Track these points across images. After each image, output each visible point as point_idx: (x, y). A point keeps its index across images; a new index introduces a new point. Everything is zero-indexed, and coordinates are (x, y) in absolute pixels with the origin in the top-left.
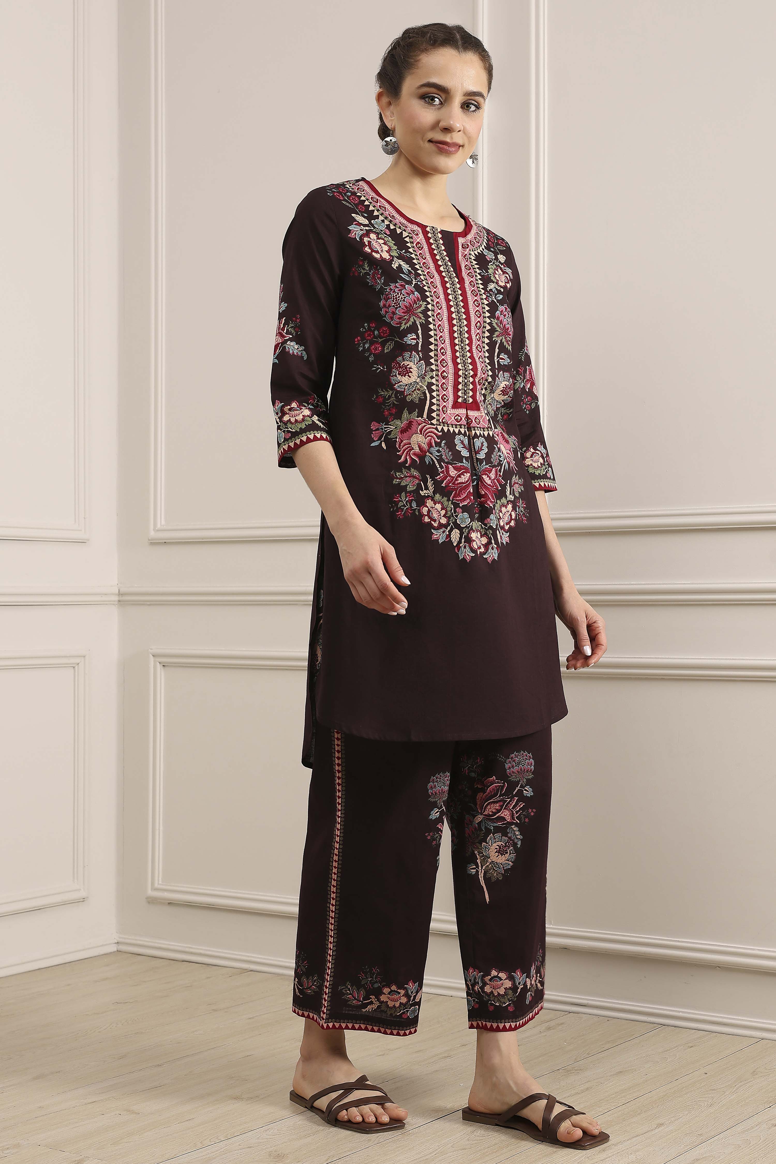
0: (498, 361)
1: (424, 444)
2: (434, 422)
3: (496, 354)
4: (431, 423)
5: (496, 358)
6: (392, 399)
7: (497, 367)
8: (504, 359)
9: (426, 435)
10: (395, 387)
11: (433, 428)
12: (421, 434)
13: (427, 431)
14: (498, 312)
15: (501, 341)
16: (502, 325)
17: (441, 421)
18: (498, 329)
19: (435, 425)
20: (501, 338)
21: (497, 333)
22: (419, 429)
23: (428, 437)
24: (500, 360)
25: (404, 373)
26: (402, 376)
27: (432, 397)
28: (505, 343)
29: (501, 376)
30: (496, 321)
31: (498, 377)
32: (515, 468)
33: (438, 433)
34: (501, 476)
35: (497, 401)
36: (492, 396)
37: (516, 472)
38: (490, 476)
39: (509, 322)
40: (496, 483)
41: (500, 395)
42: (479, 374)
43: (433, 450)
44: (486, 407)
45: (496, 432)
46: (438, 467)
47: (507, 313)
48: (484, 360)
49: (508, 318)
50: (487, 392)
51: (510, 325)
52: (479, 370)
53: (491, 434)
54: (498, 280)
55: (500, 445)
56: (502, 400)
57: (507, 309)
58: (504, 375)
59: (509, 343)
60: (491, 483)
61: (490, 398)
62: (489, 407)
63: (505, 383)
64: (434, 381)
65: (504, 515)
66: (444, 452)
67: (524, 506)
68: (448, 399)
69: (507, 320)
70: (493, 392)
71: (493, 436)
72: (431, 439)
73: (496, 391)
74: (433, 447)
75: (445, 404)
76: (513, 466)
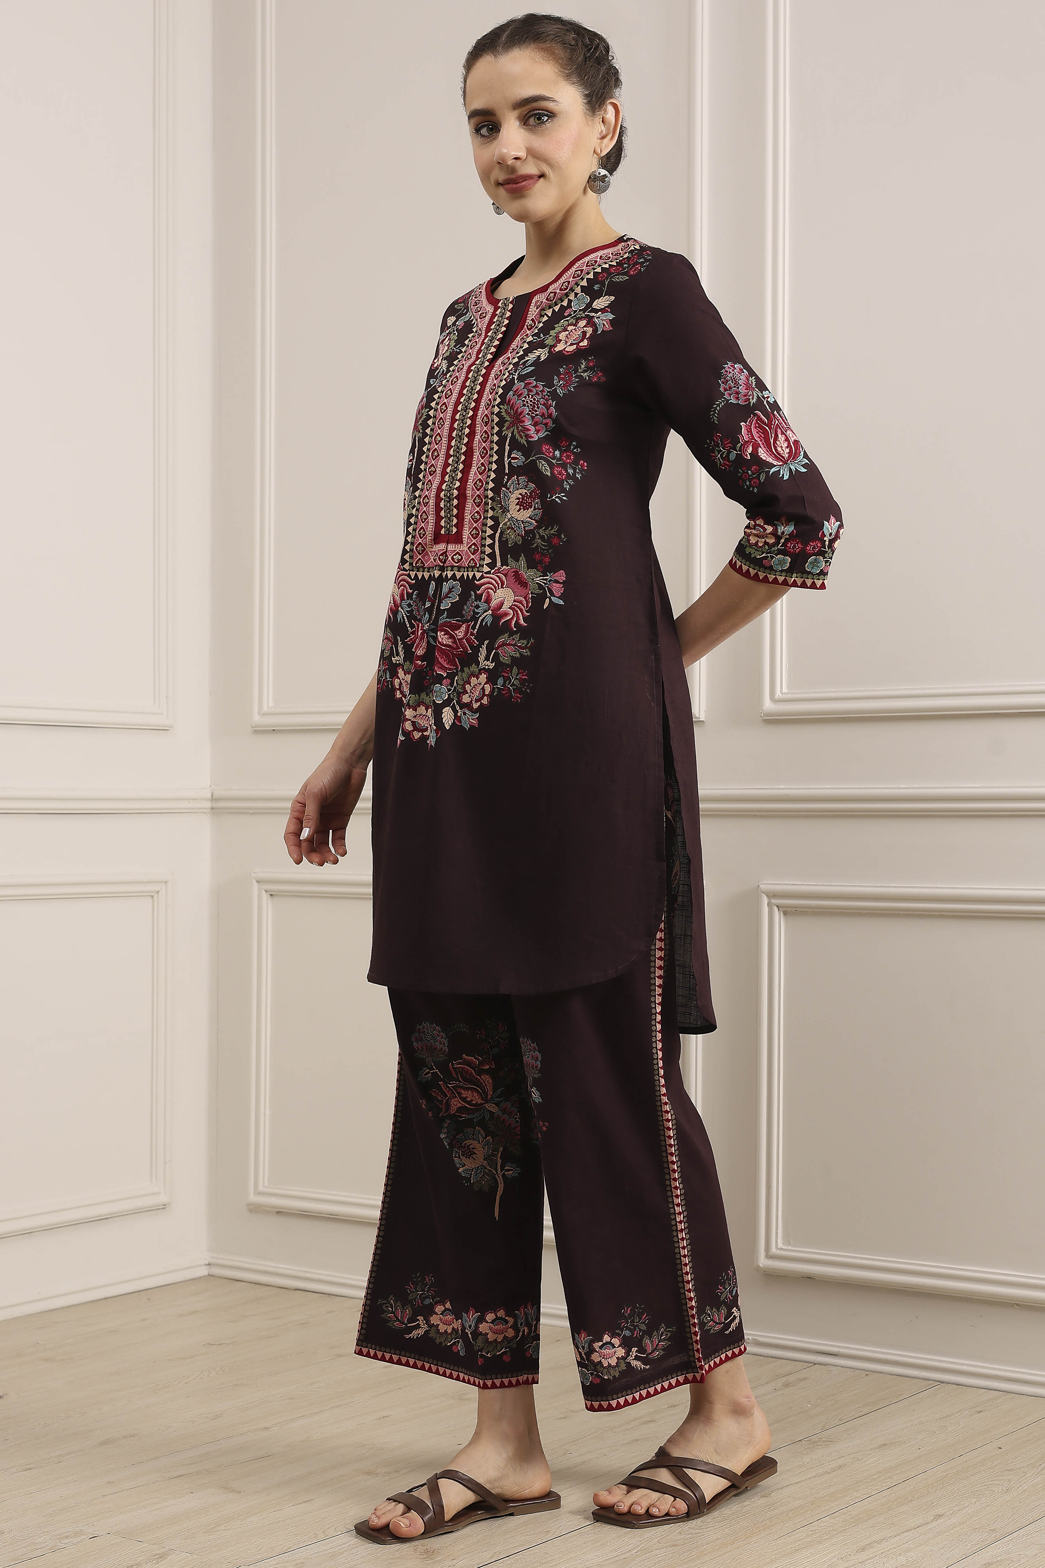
0: (510, 463)
1: (398, 596)
2: (407, 566)
3: (506, 454)
4: (403, 568)
5: (506, 459)
7: (507, 471)
8: (518, 458)
9: (399, 584)
11: (405, 575)
12: (396, 584)
13: (400, 579)
14: (510, 394)
15: (512, 433)
16: (513, 410)
17: (414, 565)
18: (509, 418)
19: (407, 571)
20: (512, 430)
21: (506, 425)
23: (401, 586)
24: (512, 461)
27: (410, 533)
28: (517, 436)
29: (513, 483)
30: (506, 407)
31: (505, 486)
32: (519, 622)
33: (411, 581)
34: (472, 634)
35: (522, 521)
36: (509, 516)
37: (515, 629)
38: (455, 633)
39: (527, 402)
40: (464, 643)
41: (518, 511)
42: (469, 493)
43: (404, 604)
44: (502, 533)
45: (502, 571)
46: (408, 626)
47: (528, 389)
48: (487, 468)
49: (525, 397)
50: (497, 512)
51: (528, 406)
52: (469, 486)
53: (478, 575)
54: (561, 340)
55: (493, 590)
56: (529, 517)
57: (530, 383)
58: (518, 481)
59: (521, 435)
60: (450, 644)
61: (507, 520)
62: (509, 534)
63: (520, 491)
64: (414, 512)
65: (473, 687)
66: (416, 606)
67: (523, 677)
68: (425, 533)
69: (524, 401)
70: (506, 510)
71: (482, 577)
72: (404, 590)
73: (509, 507)
74: (405, 600)
75: (420, 540)
76: (515, 619)
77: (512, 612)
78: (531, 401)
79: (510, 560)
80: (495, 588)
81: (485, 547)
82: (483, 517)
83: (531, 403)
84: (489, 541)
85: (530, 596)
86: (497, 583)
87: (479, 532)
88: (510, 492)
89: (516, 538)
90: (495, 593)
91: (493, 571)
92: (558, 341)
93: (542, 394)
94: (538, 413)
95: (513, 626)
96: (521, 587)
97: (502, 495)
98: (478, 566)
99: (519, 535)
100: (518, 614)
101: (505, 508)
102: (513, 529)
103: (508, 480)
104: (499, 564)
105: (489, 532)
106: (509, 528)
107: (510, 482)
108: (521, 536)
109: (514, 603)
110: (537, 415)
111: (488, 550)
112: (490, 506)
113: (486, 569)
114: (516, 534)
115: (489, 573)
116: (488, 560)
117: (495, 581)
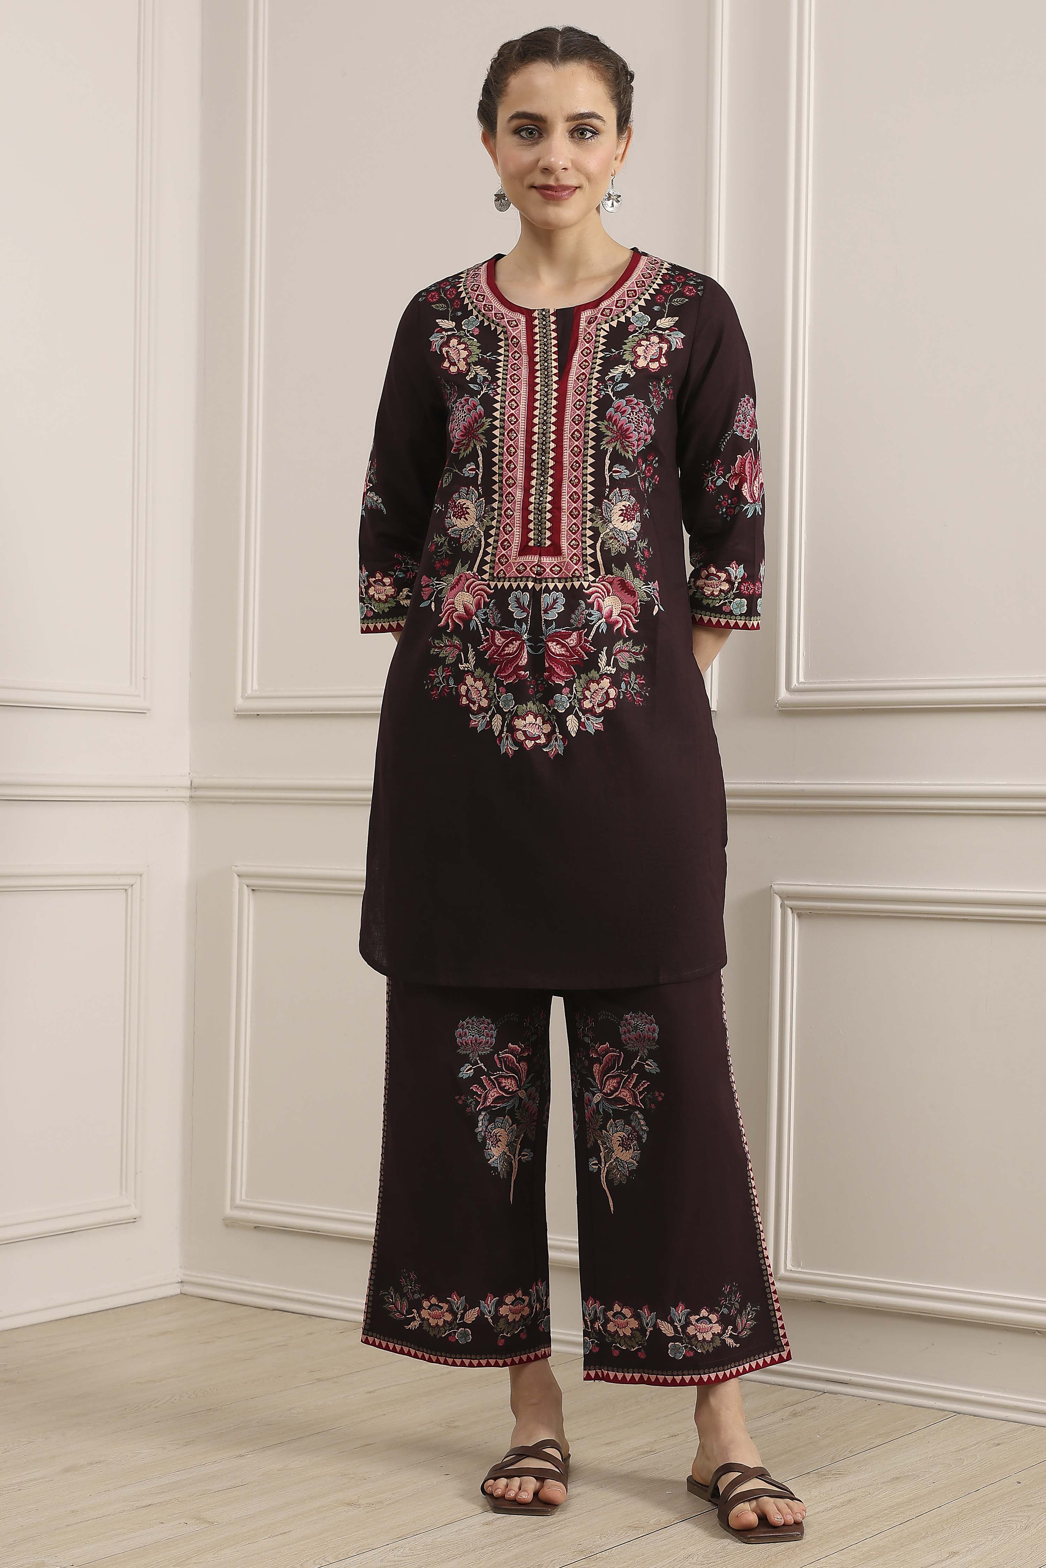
0: (611, 476)
1: (472, 604)
2: (486, 576)
3: (607, 467)
4: (481, 578)
5: (606, 472)
6: (444, 548)
7: (608, 483)
8: (621, 472)
9: (474, 593)
10: (448, 532)
11: (484, 585)
12: (468, 592)
13: (476, 588)
14: (611, 409)
15: (614, 448)
16: (617, 426)
17: (495, 575)
18: (609, 433)
19: (486, 581)
20: (614, 444)
21: (606, 439)
22: (466, 585)
23: (477, 595)
24: (613, 474)
25: (460, 514)
26: (457, 518)
27: (487, 545)
28: (621, 451)
29: (615, 495)
30: (606, 423)
31: (607, 498)
32: (630, 629)
33: (490, 591)
34: (588, 642)
35: (626, 532)
36: (612, 527)
37: (627, 636)
38: (566, 642)
39: (632, 419)
40: (579, 651)
41: (622, 522)
42: (564, 505)
43: (480, 613)
44: (603, 543)
45: (607, 579)
46: (482, 633)
47: (630, 407)
48: (581, 480)
49: (630, 414)
50: (597, 523)
51: (634, 423)
52: (564, 499)
53: (586, 584)
54: (640, 356)
55: (601, 598)
56: (633, 529)
57: (632, 401)
58: (621, 493)
59: (627, 449)
60: (564, 653)
61: (608, 530)
62: (611, 543)
63: (624, 503)
64: (494, 523)
65: (593, 693)
66: (491, 614)
67: (641, 682)
68: (511, 545)
69: (628, 418)
70: (607, 521)
71: (589, 587)
72: (481, 599)
73: (611, 518)
74: (481, 609)
75: (504, 552)
76: (625, 626)
77: (621, 620)
78: (636, 418)
79: (614, 569)
80: (603, 597)
81: (587, 557)
82: (581, 529)
83: (636, 420)
84: (590, 551)
85: (639, 604)
86: (603, 591)
87: (579, 543)
88: (613, 504)
89: (619, 547)
90: (603, 601)
91: (597, 580)
92: (637, 357)
93: (644, 411)
94: (642, 429)
95: (625, 633)
96: (628, 595)
97: (603, 507)
98: (583, 575)
99: (623, 545)
100: (627, 621)
101: (607, 519)
102: (617, 539)
103: (610, 492)
104: (603, 572)
105: (590, 542)
106: (611, 538)
107: (612, 494)
108: (626, 546)
109: (622, 611)
110: (642, 431)
111: (590, 560)
112: (588, 518)
113: (591, 578)
114: (620, 544)
115: (594, 582)
116: (591, 570)
117: (601, 589)
